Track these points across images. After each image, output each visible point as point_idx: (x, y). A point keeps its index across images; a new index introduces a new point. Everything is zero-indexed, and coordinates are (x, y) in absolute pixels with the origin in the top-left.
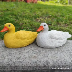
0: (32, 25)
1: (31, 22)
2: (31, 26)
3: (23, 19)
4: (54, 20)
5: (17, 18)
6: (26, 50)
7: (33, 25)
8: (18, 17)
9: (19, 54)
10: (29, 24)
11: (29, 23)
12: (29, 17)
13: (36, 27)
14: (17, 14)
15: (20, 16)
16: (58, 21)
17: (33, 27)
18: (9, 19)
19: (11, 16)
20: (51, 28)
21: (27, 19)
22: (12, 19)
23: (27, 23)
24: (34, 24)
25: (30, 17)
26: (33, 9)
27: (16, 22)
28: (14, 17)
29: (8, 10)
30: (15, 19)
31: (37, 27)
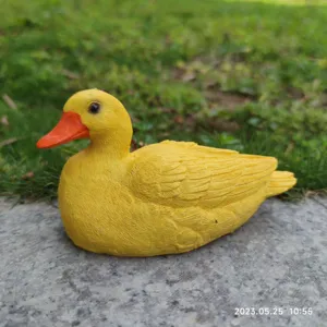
0: (155, 102)
1: (148, 82)
2: (151, 105)
3: (106, 71)
4: (267, 74)
5: (75, 66)
6: (126, 282)
7: (157, 98)
8: (82, 60)
9: (80, 312)
10: (137, 94)
11: (137, 87)
12: (136, 60)
13: (174, 112)
14: (73, 44)
15: (91, 55)
16: (286, 80)
17: (159, 110)
18: (34, 68)
19: (43, 55)
20: (258, 117)
21: (125, 68)
22: (48, 68)
23: (127, 90)
24: (162, 97)
25: (140, 57)
26: (154, 20)
27: (72, 83)
28: (58, 57)
29: (28, 25)
30: (65, 72)
31: (180, 108)
